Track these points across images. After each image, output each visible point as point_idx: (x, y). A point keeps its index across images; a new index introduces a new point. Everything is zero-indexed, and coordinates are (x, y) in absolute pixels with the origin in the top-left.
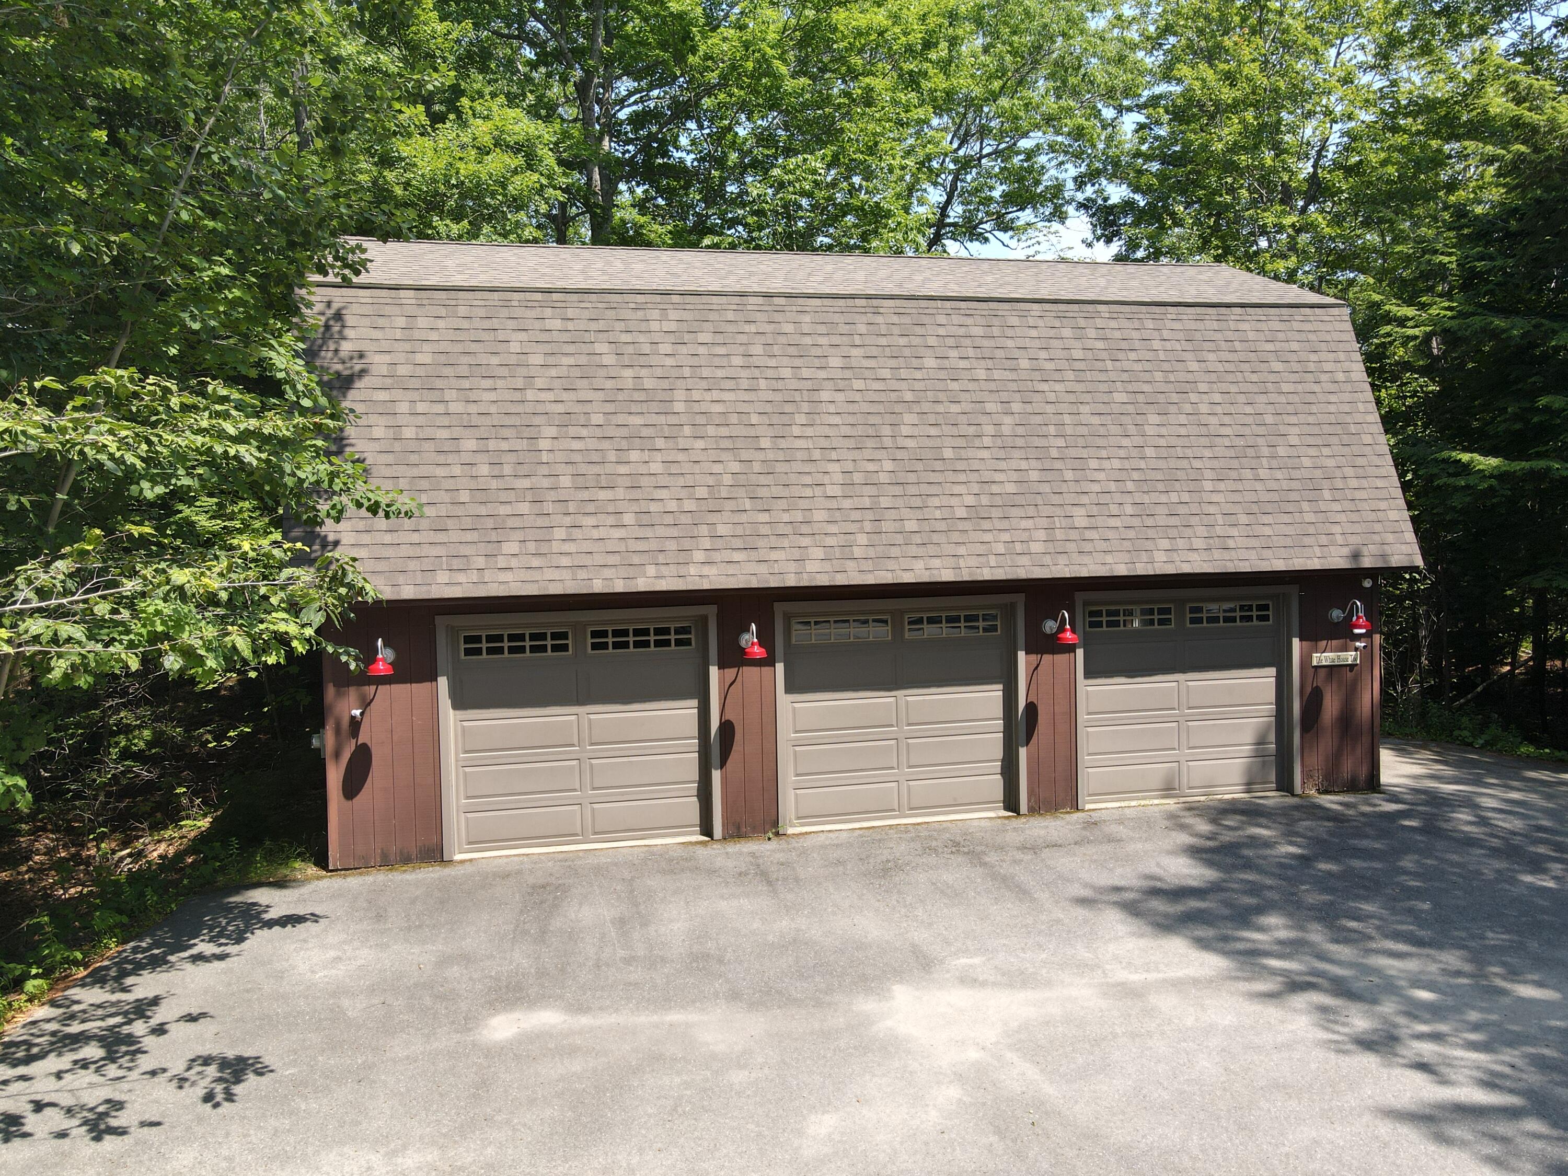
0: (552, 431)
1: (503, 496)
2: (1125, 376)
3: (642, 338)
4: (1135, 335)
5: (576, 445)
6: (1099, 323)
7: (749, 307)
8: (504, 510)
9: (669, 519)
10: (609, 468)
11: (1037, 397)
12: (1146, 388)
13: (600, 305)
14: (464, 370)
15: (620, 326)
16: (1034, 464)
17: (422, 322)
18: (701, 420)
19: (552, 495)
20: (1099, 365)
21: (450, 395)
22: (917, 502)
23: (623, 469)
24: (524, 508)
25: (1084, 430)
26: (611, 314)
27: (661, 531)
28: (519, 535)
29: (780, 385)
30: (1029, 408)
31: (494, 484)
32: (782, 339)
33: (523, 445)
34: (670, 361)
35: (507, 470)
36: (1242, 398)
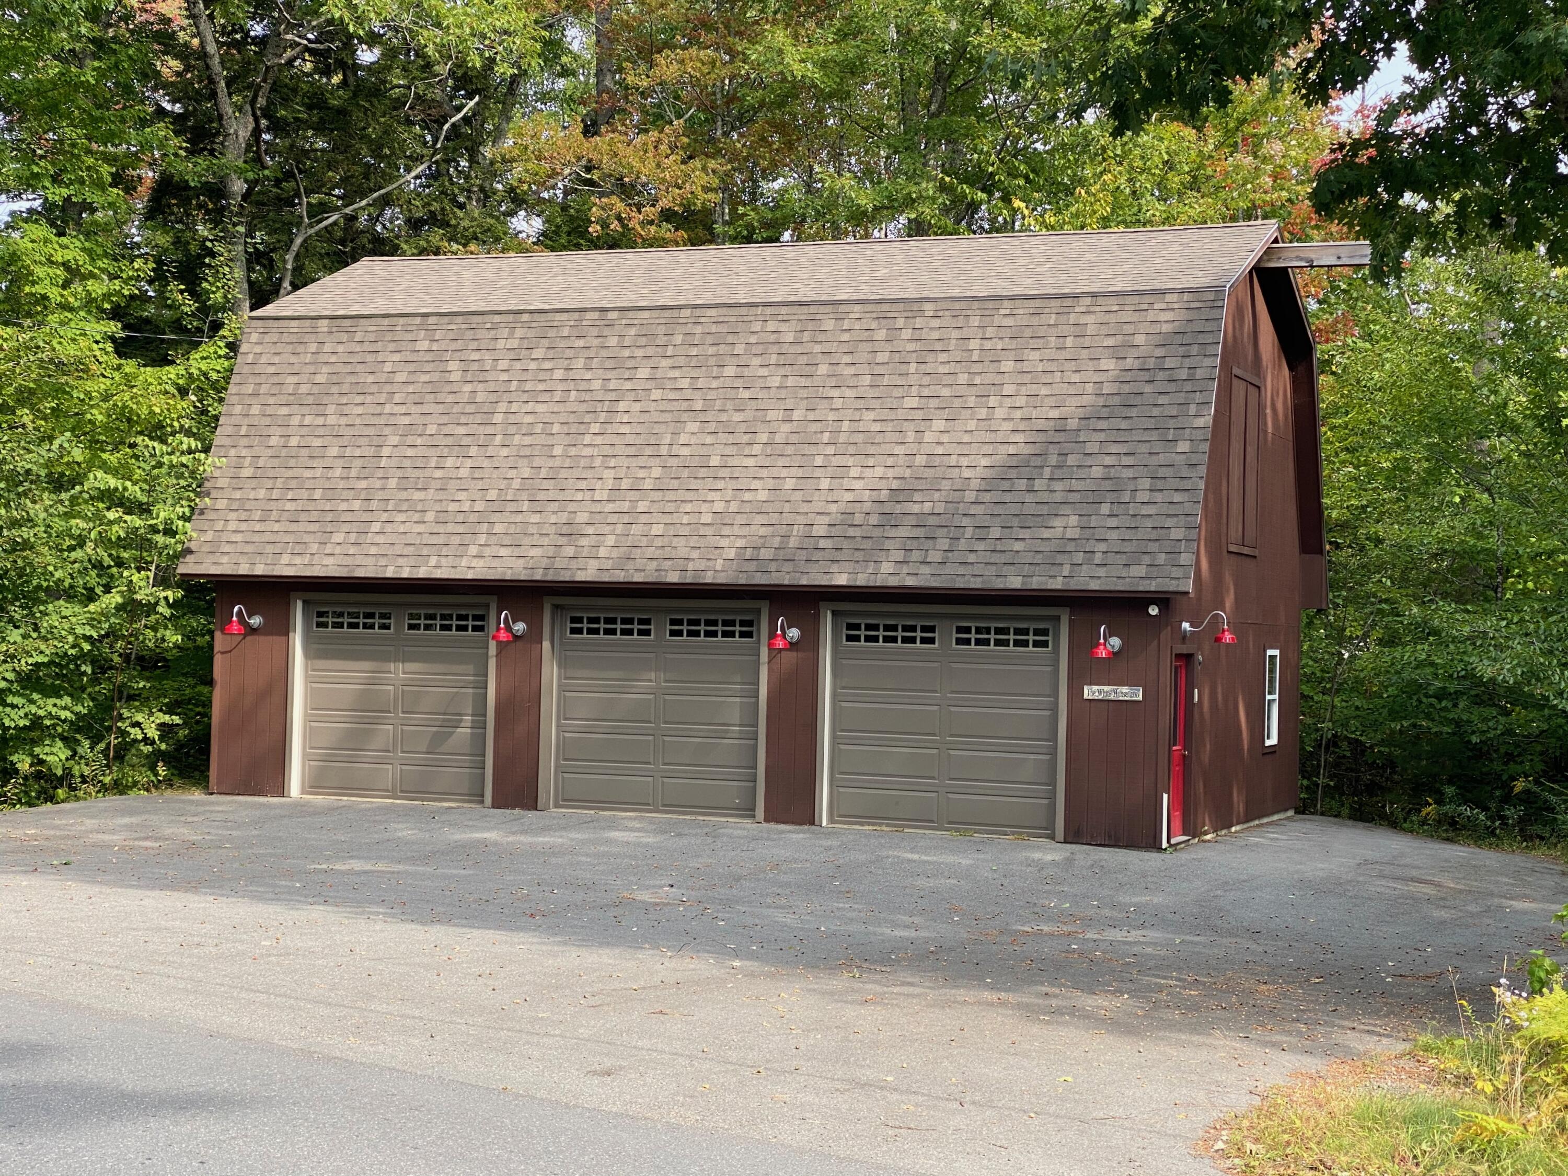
0: (394, 440)
1: (345, 494)
2: (926, 380)
3: (487, 356)
4: (955, 334)
5: (410, 452)
6: (919, 323)
7: (584, 323)
8: (344, 506)
9: (460, 518)
10: (427, 473)
11: (824, 404)
12: (945, 392)
13: (463, 326)
14: (345, 388)
15: (474, 345)
16: (795, 472)
17: (327, 348)
18: (513, 429)
19: (380, 495)
20: (903, 368)
21: (331, 409)
22: (670, 507)
23: (438, 474)
24: (356, 505)
25: (859, 438)
26: (469, 335)
27: (450, 528)
28: (346, 527)
29: (587, 397)
30: (811, 416)
31: (342, 484)
32: (604, 353)
33: (370, 451)
34: (505, 377)
35: (353, 473)
36: (1051, 401)
